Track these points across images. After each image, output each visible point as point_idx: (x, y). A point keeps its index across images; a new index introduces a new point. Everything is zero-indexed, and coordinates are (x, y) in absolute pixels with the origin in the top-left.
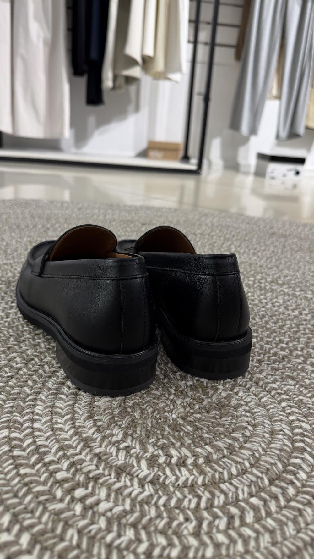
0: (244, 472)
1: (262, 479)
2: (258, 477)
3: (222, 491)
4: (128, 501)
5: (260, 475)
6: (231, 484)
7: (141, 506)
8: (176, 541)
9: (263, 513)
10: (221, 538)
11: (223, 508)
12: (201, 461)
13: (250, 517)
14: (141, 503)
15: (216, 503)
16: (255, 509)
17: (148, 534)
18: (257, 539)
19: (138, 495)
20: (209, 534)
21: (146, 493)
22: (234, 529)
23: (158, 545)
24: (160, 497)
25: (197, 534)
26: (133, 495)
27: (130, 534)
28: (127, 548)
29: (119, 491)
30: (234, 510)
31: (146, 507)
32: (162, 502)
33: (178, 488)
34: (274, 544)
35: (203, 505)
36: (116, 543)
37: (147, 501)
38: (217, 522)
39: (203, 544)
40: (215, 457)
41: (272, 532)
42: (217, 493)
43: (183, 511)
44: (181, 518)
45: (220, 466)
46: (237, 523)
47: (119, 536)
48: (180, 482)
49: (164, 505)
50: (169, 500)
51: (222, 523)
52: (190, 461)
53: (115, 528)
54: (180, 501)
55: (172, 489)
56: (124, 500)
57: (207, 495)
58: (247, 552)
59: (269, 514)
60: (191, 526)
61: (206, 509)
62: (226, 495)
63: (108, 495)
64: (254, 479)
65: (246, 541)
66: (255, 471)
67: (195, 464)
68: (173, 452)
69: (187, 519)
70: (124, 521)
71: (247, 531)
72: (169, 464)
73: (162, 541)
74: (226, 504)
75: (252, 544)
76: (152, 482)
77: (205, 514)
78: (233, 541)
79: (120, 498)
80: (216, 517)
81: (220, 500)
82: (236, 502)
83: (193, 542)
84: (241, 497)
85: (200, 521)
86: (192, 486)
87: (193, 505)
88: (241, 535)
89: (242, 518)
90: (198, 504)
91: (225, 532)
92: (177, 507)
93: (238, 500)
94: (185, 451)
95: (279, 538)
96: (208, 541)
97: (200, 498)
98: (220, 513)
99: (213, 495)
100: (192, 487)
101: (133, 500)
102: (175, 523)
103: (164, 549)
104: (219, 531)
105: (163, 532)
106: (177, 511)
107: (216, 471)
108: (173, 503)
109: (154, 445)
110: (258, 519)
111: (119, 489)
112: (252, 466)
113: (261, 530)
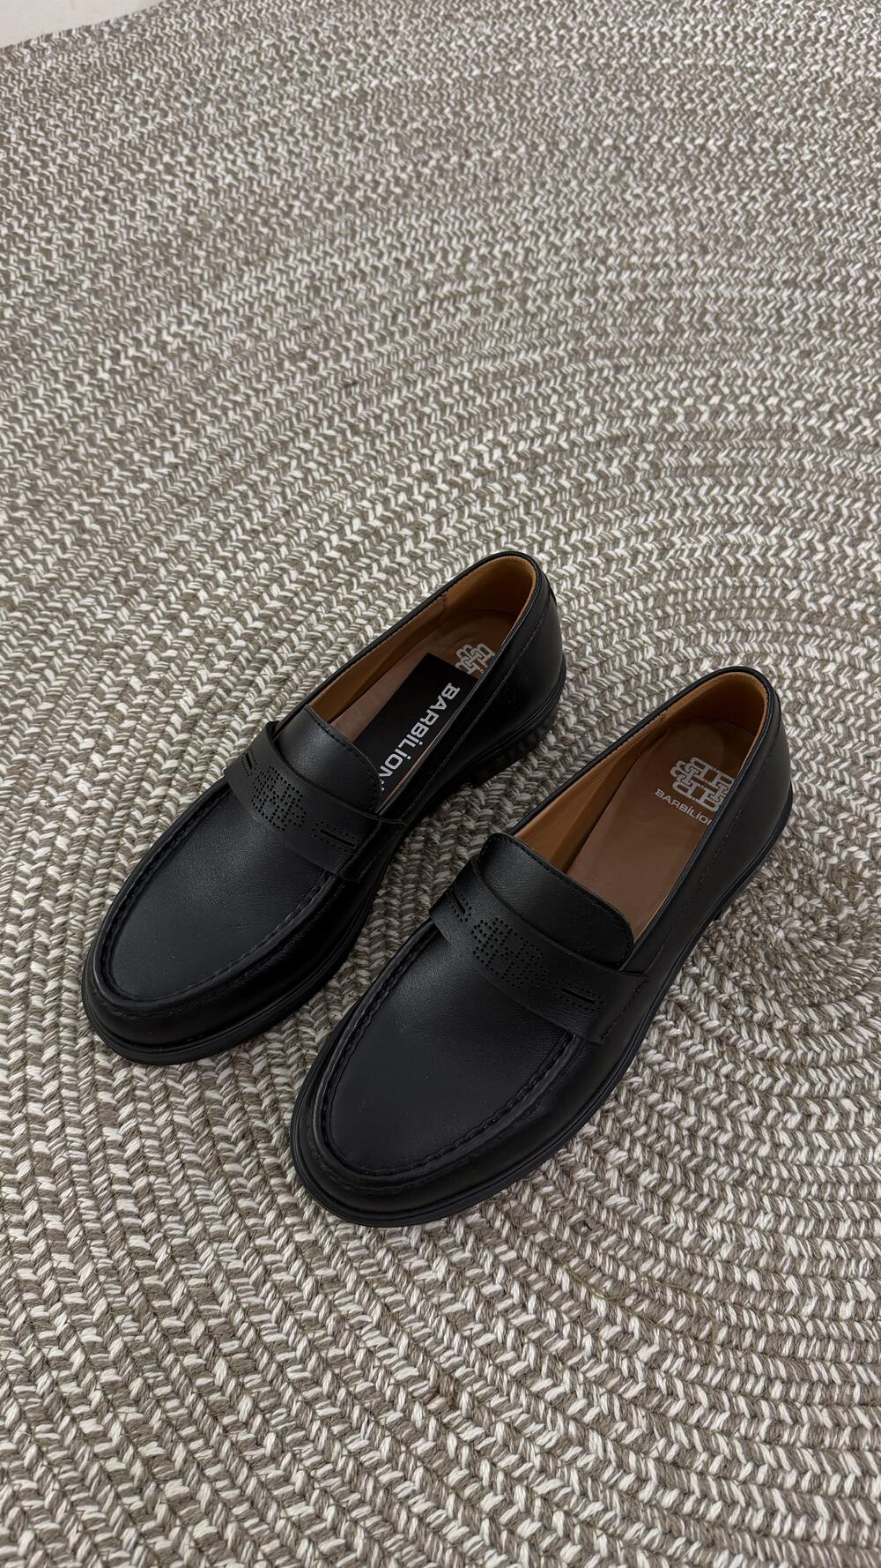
0: (853, 1061)
1: (871, 1077)
2: (866, 1073)
3: (808, 1078)
4: (682, 1059)
5: (871, 1071)
6: (825, 1073)
7: (698, 1070)
8: (729, 1125)
9: (851, 1123)
10: (784, 1138)
11: (801, 1101)
12: (795, 1028)
13: (831, 1123)
14: (698, 1065)
15: (796, 1090)
16: (844, 1115)
17: (698, 1109)
18: (827, 1153)
19: (696, 1053)
20: (771, 1128)
21: (709, 1054)
22: (804, 1132)
23: (706, 1123)
24: (724, 1064)
25: (756, 1125)
26: (692, 1051)
27: (677, 1099)
28: (670, 1117)
29: (674, 1041)
30: (814, 1108)
31: (703, 1072)
32: (725, 1070)
33: (754, 1059)
34: (846, 1165)
35: (777, 1089)
36: (659, 1107)
37: (706, 1065)
38: (787, 1116)
39: (759, 1138)
40: (817, 1028)
41: (850, 1150)
42: (801, 1079)
43: (748, 1090)
44: (743, 1098)
45: (818, 1043)
46: (813, 1124)
47: (664, 1100)
48: (757, 1051)
49: (727, 1076)
50: (734, 1071)
51: (793, 1121)
52: (779, 1024)
53: (661, 1088)
54: (749, 1076)
55: (742, 1056)
56: (677, 1055)
57: (788, 1079)
58: (809, 1164)
59: (859, 1127)
60: (753, 1112)
61: (779, 1096)
62: (813, 1084)
63: (660, 1043)
64: (860, 1074)
65: (813, 1150)
66: (867, 1065)
67: (785, 1032)
68: (760, 1005)
69: (750, 1102)
70: (672, 1081)
71: (819, 1140)
72: (749, 1021)
73: (712, 1119)
74: (810, 1096)
75: (820, 1156)
76: (720, 1041)
77: (775, 1102)
78: (797, 1146)
79: (674, 1051)
80: (787, 1110)
81: (802, 1088)
82: (820, 1099)
83: (748, 1131)
84: (832, 1092)
85: (766, 1109)
86: (771, 1060)
87: (764, 1086)
88: (809, 1143)
89: (821, 1121)
90: (771, 1087)
91: (792, 1134)
92: (744, 1083)
93: (826, 1095)
94: (776, 1008)
95: (856, 1160)
96: (767, 1137)
97: (776, 1080)
98: (794, 1106)
99: (794, 1081)
100: (770, 1063)
101: (690, 1058)
102: (735, 1103)
103: (712, 1130)
104: (785, 1129)
105: (717, 1110)
106: (741, 1088)
107: (810, 1049)
108: (740, 1075)
109: (736, 983)
110: (841, 1129)
111: (676, 1037)
112: (867, 1056)
113: (839, 1144)
